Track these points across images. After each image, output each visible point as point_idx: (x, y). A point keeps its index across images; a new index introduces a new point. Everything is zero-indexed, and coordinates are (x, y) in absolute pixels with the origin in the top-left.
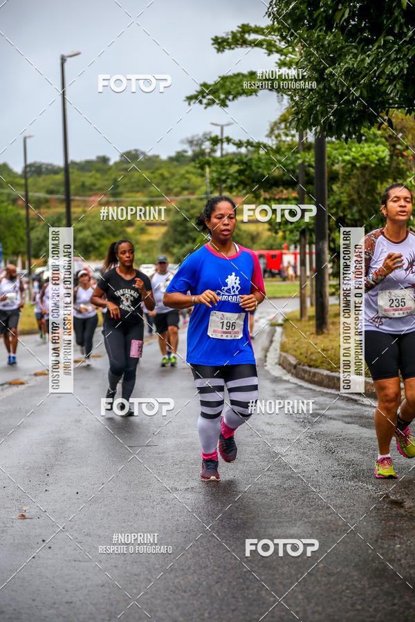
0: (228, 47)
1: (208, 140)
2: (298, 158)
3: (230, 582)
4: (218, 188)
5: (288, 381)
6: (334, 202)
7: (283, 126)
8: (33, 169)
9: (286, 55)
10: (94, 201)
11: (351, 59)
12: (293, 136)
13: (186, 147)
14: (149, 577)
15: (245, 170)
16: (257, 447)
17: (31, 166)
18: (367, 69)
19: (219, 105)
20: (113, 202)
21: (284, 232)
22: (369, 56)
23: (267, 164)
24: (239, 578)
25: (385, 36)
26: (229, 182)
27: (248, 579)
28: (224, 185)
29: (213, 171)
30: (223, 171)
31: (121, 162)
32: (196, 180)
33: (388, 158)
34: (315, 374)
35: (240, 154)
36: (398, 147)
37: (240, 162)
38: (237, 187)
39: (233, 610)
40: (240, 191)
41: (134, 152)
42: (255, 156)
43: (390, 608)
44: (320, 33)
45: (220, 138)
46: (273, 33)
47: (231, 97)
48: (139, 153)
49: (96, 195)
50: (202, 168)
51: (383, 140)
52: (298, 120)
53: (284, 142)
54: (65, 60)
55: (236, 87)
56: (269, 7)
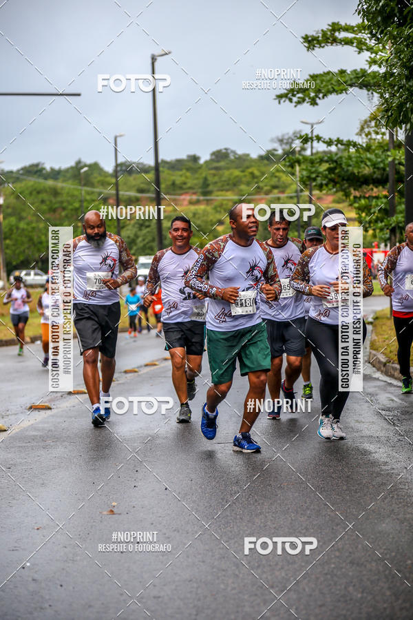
0: (318, 46)
1: (298, 138)
2: (389, 156)
3: (317, 578)
4: (308, 187)
5: (378, 379)
7: (373, 123)
8: (124, 168)
9: (376, 53)
10: (184, 199)
12: (384, 134)
13: (276, 145)
14: (237, 572)
15: (335, 168)
17: (122, 164)
19: (309, 103)
20: (204, 200)
21: (374, 230)
23: (357, 162)
24: (326, 574)
26: (319, 180)
27: (336, 575)
28: (314, 184)
29: (303, 169)
30: (314, 169)
31: (212, 160)
32: (286, 178)
35: (330, 152)
37: (330, 160)
38: (327, 185)
39: (321, 606)
40: (330, 190)
41: (224, 151)
42: (346, 154)
45: (310, 136)
46: (363, 31)
47: (321, 95)
48: (229, 151)
49: (186, 193)
50: (292, 166)
52: (388, 117)
53: (375, 139)
54: (156, 59)
55: (326, 86)
56: (359, 5)
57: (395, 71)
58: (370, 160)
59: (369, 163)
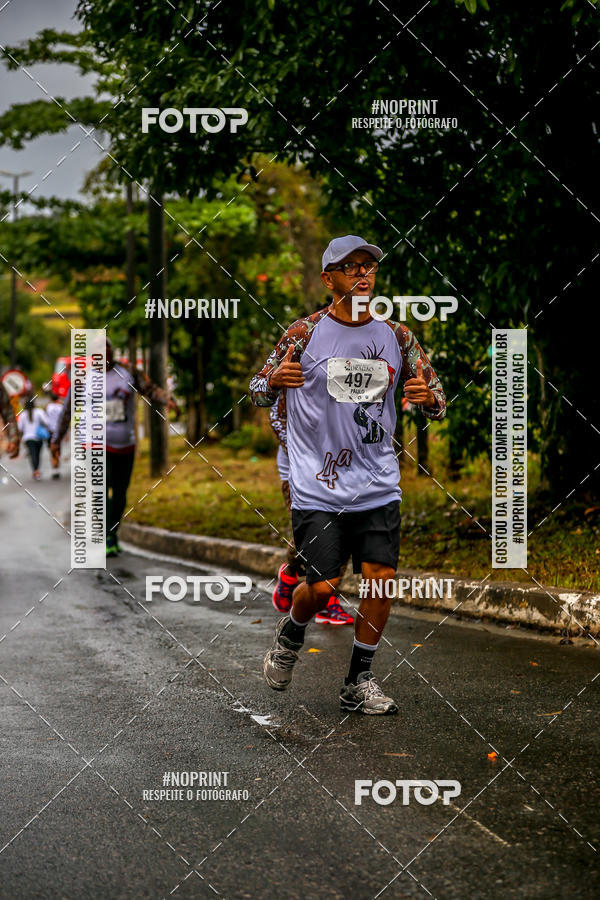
0: (24, 62)
2: (125, 223)
6: (178, 287)
7: (103, 176)
9: (108, 75)
11: (196, 80)
12: (119, 192)
15: (49, 241)
16: (60, 640)
18: (220, 94)
19: (11, 146)
22: (222, 76)
23: (80, 232)
25: (245, 49)
26: (26, 258)
28: (18, 263)
30: (17, 242)
33: (253, 224)
34: (148, 535)
35: (42, 217)
36: (269, 208)
37: (42, 229)
38: (37, 264)
40: (42, 271)
42: (64, 221)
43: (243, 868)
44: (153, 43)
45: (12, 193)
46: (87, 43)
51: (247, 198)
53: (106, 200)
55: (35, 122)
56: (79, 6)
57: (131, 100)
58: (99, 229)
59: (97, 234)
